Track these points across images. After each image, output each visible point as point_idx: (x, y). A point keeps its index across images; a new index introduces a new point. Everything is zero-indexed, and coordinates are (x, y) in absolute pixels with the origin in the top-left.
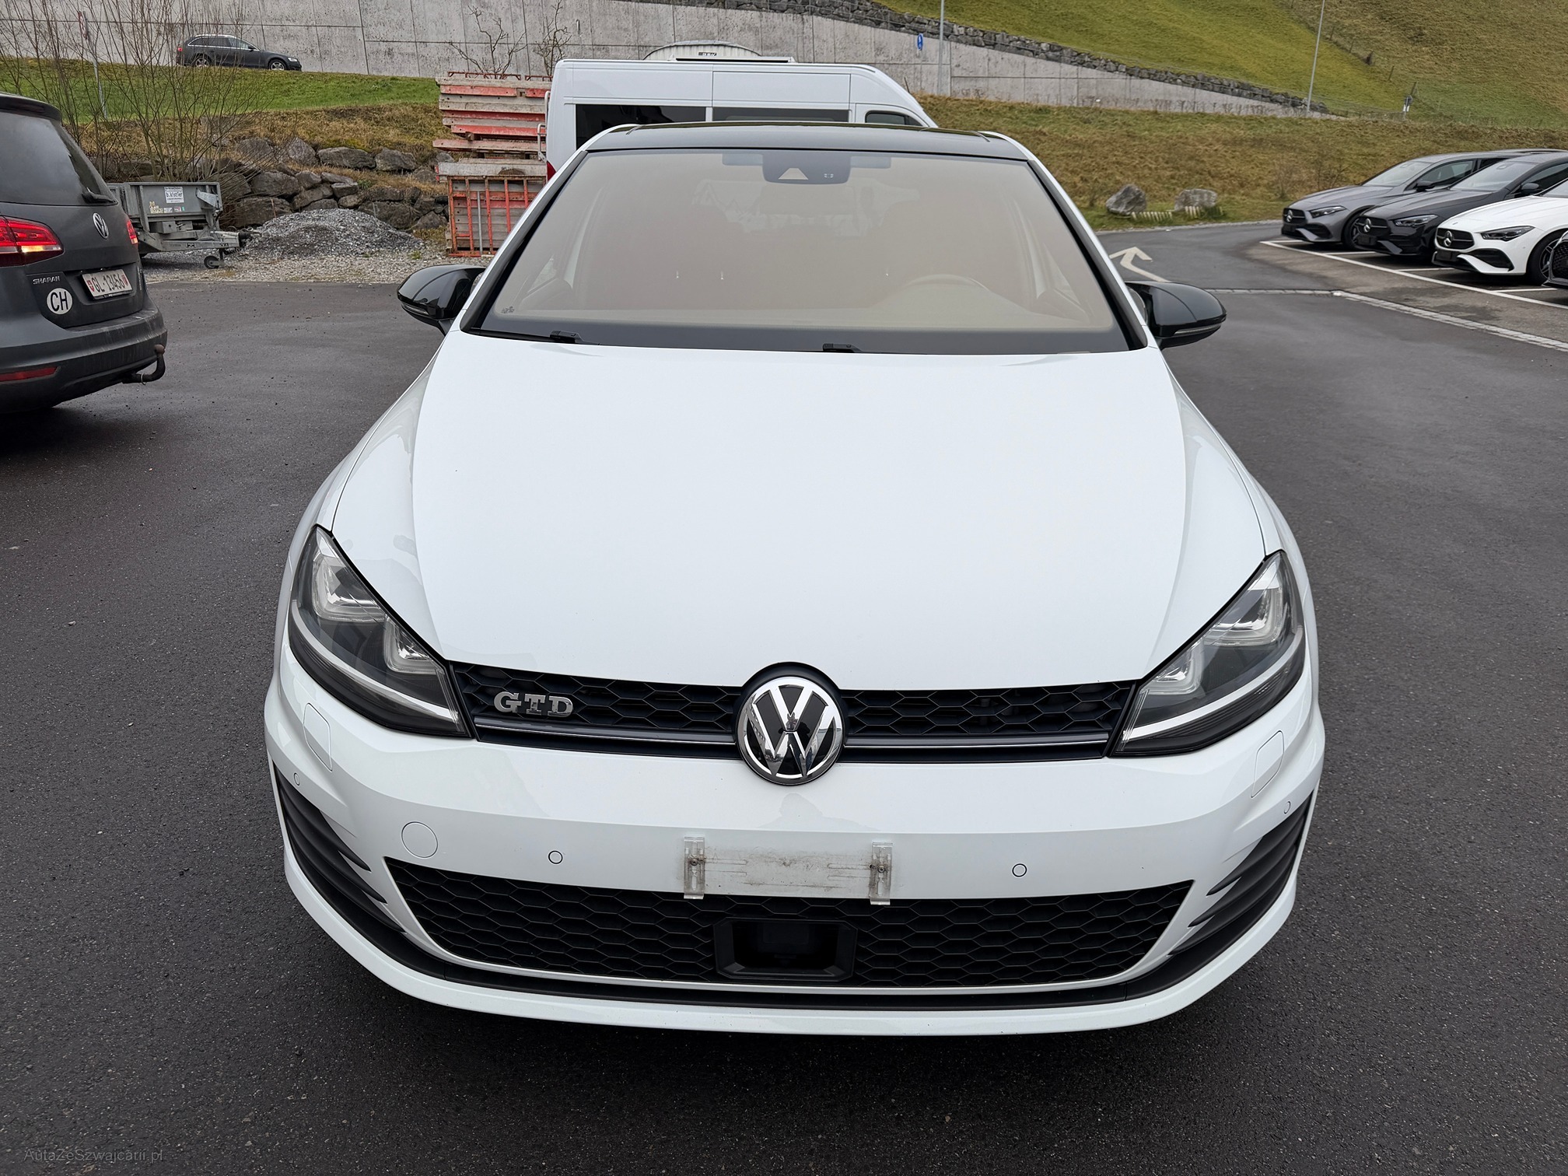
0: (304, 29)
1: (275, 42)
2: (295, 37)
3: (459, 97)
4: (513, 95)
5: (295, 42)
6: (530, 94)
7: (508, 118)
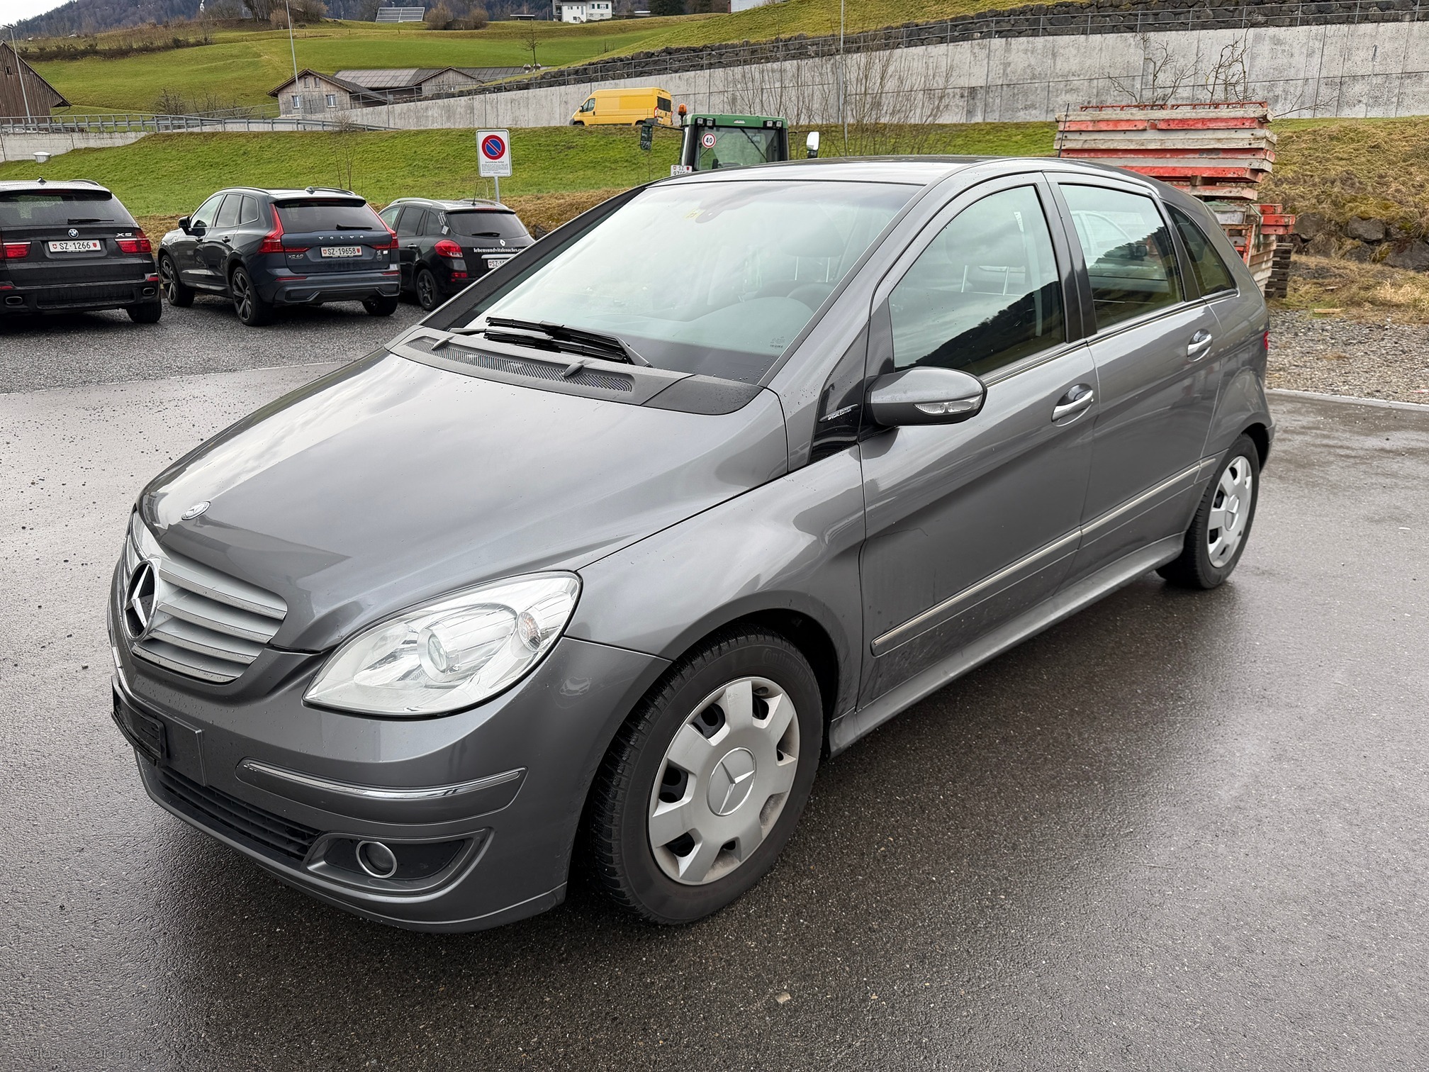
0: (1086, 83)
1: (1057, 96)
2: (1076, 90)
3: (1078, 134)
4: (1141, 128)
5: (1075, 95)
6: (1163, 126)
7: (1133, 156)
